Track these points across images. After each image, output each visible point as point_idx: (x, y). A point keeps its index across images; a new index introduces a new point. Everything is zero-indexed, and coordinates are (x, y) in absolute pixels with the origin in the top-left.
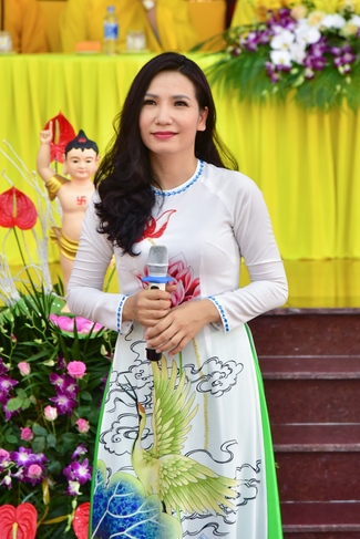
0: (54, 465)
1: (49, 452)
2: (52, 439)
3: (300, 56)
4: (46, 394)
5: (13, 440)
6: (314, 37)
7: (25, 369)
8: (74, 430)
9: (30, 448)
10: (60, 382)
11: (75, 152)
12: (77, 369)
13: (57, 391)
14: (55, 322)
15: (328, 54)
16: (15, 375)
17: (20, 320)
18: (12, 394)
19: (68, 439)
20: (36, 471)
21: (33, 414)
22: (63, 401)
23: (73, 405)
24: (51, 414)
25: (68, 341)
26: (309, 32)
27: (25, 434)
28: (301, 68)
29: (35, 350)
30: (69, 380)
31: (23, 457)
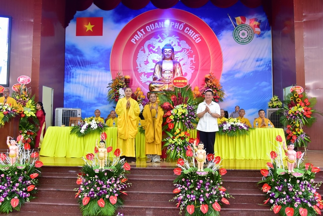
0: (197, 198)
1: (196, 195)
2: (197, 193)
3: (228, 128)
4: (196, 185)
5: (190, 193)
6: (230, 126)
7: (192, 181)
8: (200, 191)
9: (193, 194)
10: (198, 183)
11: (200, 144)
12: (201, 181)
13: (197, 185)
14: (197, 173)
15: (232, 128)
16: (190, 182)
17: (191, 173)
18: (190, 185)
19: (199, 193)
20: (194, 199)
21: (193, 189)
22: (199, 187)
23: (200, 187)
24: (197, 189)
25: (200, 177)
26: (229, 125)
27: (192, 192)
28: (228, 130)
29: (194, 178)
30: (200, 183)
31: (192, 196)
